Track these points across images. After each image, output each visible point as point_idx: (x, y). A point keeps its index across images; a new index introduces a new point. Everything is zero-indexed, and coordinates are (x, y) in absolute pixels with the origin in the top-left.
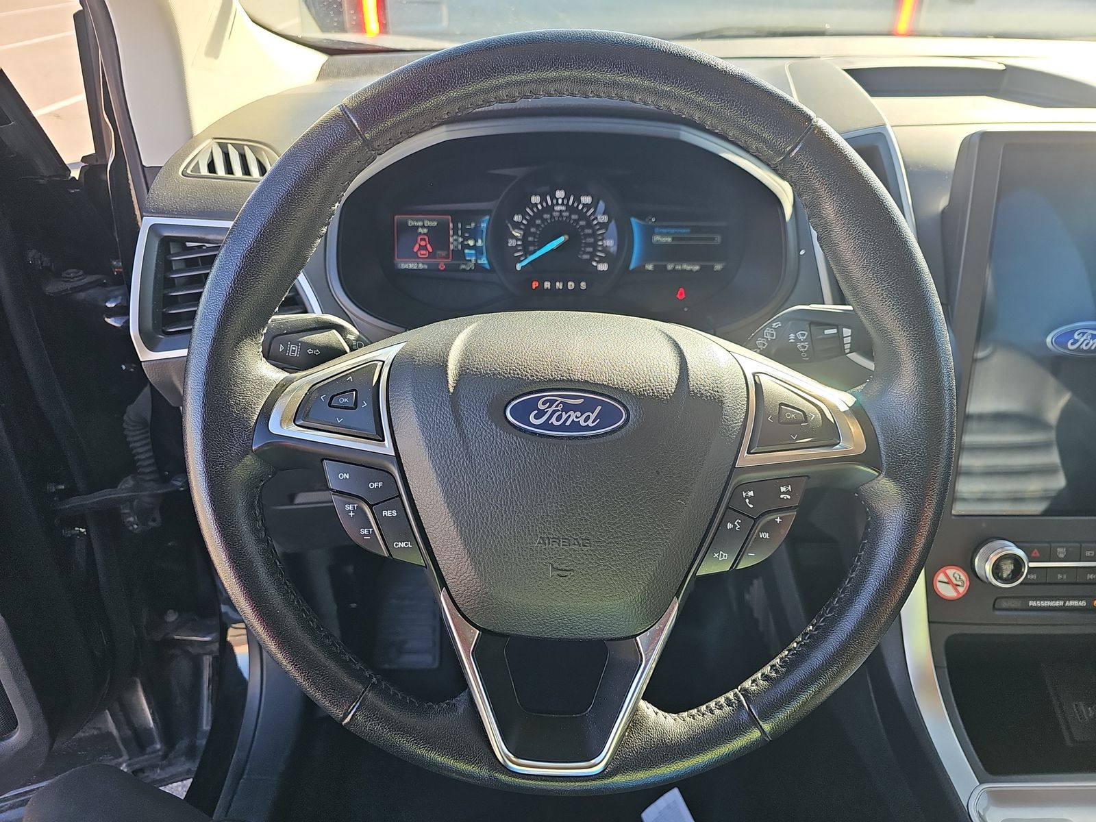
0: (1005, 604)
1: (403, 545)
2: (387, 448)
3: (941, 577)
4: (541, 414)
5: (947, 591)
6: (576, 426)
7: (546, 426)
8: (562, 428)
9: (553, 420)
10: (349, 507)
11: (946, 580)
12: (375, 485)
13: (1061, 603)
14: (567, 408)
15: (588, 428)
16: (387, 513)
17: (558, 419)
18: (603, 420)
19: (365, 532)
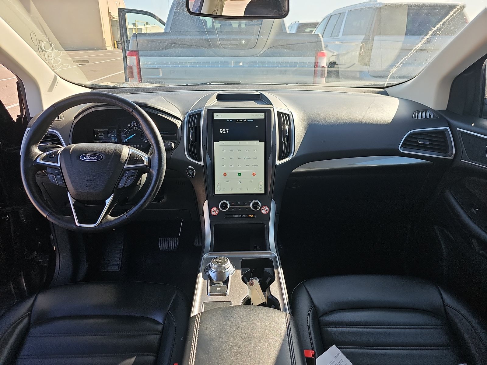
0: (228, 216)
1: (61, 183)
2: (59, 165)
3: (212, 210)
4: (86, 157)
5: (214, 213)
6: (92, 159)
7: (87, 159)
8: (90, 160)
9: (88, 158)
10: (51, 176)
11: (213, 211)
12: (56, 172)
13: (241, 216)
14: (91, 156)
15: (94, 160)
16: (58, 177)
17: (89, 158)
18: (97, 158)
19: (54, 180)
